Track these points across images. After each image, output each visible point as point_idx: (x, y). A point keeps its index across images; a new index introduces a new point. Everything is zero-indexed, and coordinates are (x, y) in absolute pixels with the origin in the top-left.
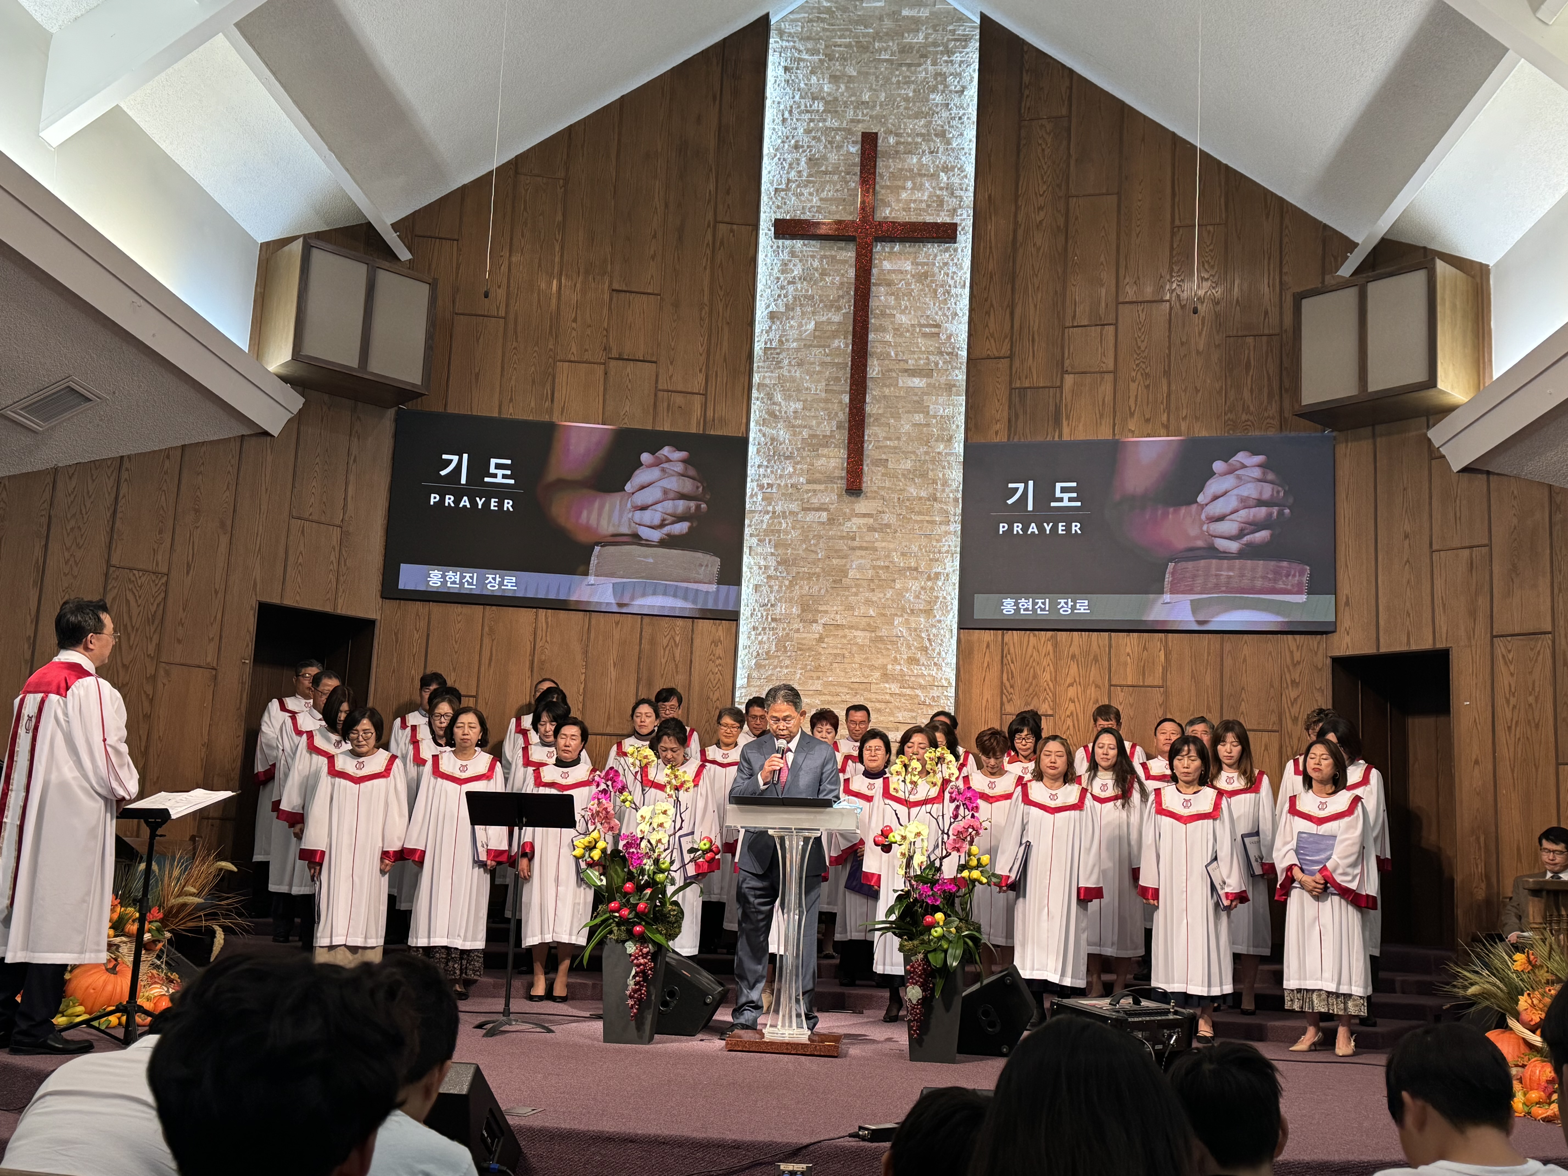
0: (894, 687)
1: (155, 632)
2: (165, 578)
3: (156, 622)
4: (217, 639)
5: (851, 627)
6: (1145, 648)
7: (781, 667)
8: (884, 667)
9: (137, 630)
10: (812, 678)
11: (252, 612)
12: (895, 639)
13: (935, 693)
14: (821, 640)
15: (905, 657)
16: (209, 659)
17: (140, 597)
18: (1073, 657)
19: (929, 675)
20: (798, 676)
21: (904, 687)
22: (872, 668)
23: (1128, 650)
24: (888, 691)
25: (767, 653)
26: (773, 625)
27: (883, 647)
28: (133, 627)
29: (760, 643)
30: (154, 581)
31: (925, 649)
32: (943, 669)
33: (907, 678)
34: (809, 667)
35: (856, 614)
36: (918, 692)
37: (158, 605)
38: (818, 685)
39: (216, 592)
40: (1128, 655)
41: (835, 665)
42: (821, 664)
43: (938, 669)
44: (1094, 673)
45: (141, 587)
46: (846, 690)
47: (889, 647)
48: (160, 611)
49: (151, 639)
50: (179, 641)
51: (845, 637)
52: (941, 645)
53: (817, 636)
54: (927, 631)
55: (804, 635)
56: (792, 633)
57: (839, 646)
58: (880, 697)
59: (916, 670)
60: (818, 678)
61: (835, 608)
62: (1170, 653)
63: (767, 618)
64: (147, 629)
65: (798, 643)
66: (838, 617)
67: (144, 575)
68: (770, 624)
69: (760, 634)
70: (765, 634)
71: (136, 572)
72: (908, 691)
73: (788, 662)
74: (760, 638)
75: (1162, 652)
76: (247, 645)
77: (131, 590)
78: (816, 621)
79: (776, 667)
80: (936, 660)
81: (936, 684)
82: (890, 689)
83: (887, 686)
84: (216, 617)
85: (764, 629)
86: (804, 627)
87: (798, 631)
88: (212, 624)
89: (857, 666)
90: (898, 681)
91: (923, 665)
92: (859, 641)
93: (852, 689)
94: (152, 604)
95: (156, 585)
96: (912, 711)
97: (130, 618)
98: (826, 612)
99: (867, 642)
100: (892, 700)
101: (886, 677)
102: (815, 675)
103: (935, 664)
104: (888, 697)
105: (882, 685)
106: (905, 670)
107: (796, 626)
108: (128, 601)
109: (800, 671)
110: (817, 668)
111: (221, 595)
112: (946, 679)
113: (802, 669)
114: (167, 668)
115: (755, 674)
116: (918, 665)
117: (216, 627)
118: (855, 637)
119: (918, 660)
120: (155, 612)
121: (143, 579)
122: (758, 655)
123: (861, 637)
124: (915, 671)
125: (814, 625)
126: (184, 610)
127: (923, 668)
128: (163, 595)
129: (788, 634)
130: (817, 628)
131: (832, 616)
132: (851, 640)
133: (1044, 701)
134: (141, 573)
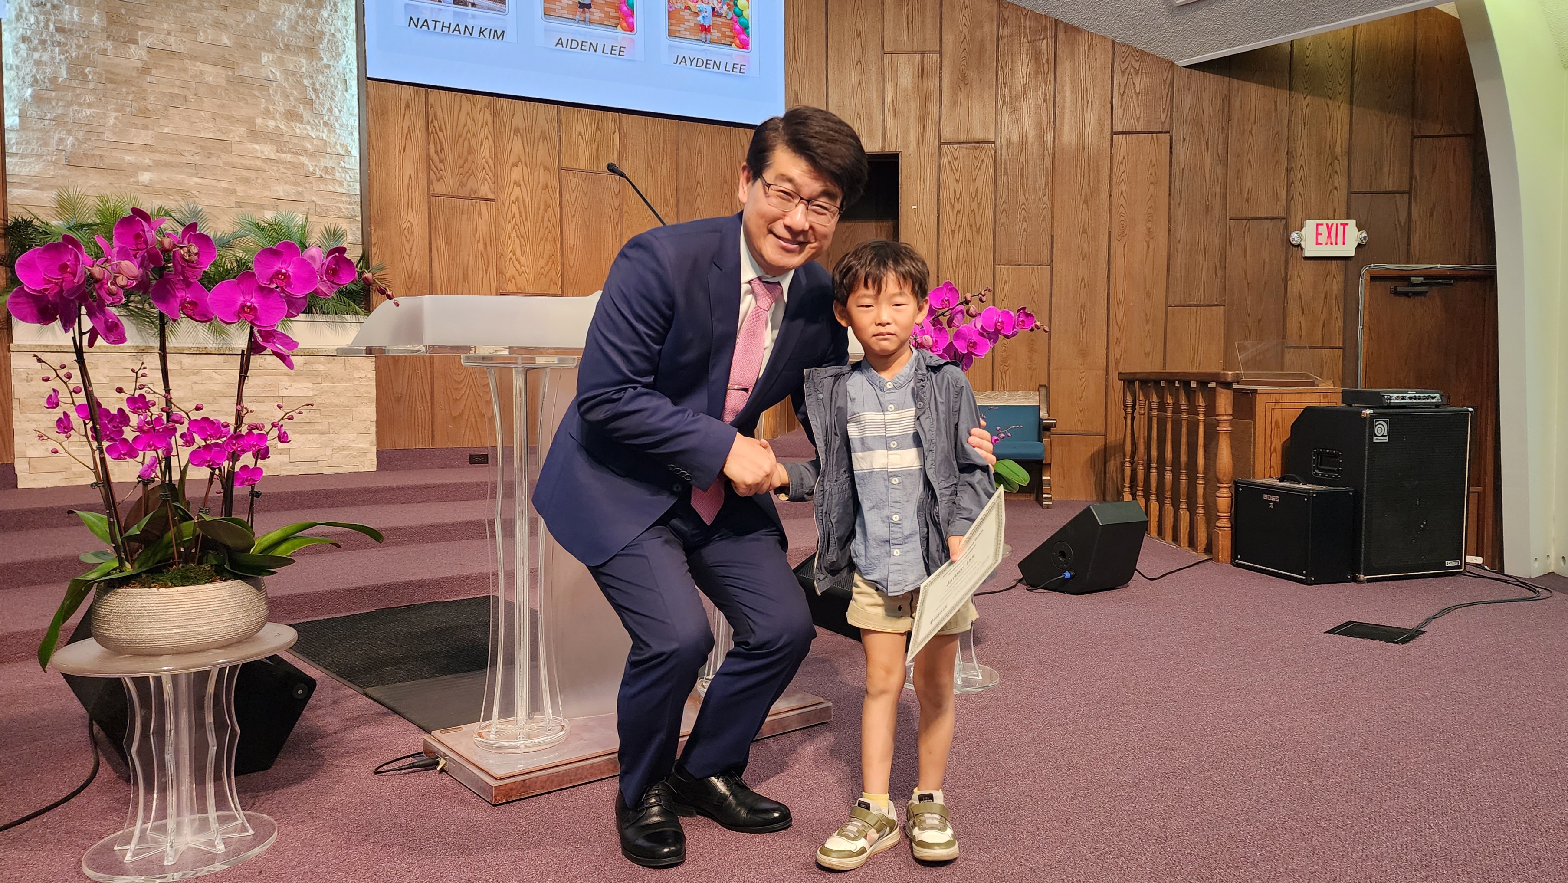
0: (268, 150)
5: (194, 58)
6: (598, 129)
7: (80, 105)
8: (251, 121)
10: (135, 125)
12: (264, 82)
13: (328, 162)
14: (145, 70)
15: (281, 109)
18: (517, 130)
19: (318, 138)
20: (112, 121)
21: (283, 152)
22: (233, 120)
23: (580, 128)
24: (259, 155)
25: (54, 80)
26: (58, 37)
27: (246, 91)
29: (38, 63)
31: (310, 103)
32: (338, 131)
33: (286, 139)
34: (128, 109)
35: (202, 39)
36: (304, 159)
38: (145, 137)
40: (580, 134)
41: (172, 111)
42: (149, 107)
43: (329, 131)
44: (542, 153)
46: (193, 148)
47: (256, 93)
51: (185, 70)
52: (332, 99)
53: (139, 64)
54: (312, 77)
55: (117, 61)
56: (95, 56)
57: (178, 83)
58: (247, 163)
59: (299, 129)
60: (146, 127)
61: (165, 26)
62: (625, 136)
63: (47, 26)
65: (106, 71)
66: (172, 40)
68: (52, 35)
69: (35, 49)
70: (45, 49)
72: (288, 157)
73: (89, 98)
74: (36, 55)
75: (617, 134)
78: (135, 42)
79: (69, 104)
80: (326, 118)
81: (329, 151)
82: (262, 152)
83: (257, 147)
85: (43, 42)
86: (115, 48)
87: (104, 52)
89: (208, 115)
90: (272, 141)
91: (308, 123)
92: (210, 79)
93: (202, 147)
96: (298, 184)
98: (150, 29)
99: (224, 83)
100: (266, 167)
101: (255, 135)
102: (140, 121)
103: (325, 124)
104: (259, 163)
105: (250, 146)
106: (283, 127)
107: (101, 44)
109: (114, 114)
110: (144, 112)
112: (342, 146)
113: (116, 111)
115: (33, 112)
116: (302, 122)
118: (201, 72)
119: (302, 117)
122: (36, 81)
123: (213, 74)
124: (298, 131)
125: (133, 47)
127: (308, 127)
129: (86, 56)
130: (137, 54)
131: (162, 37)
132: (196, 76)
133: (483, 182)
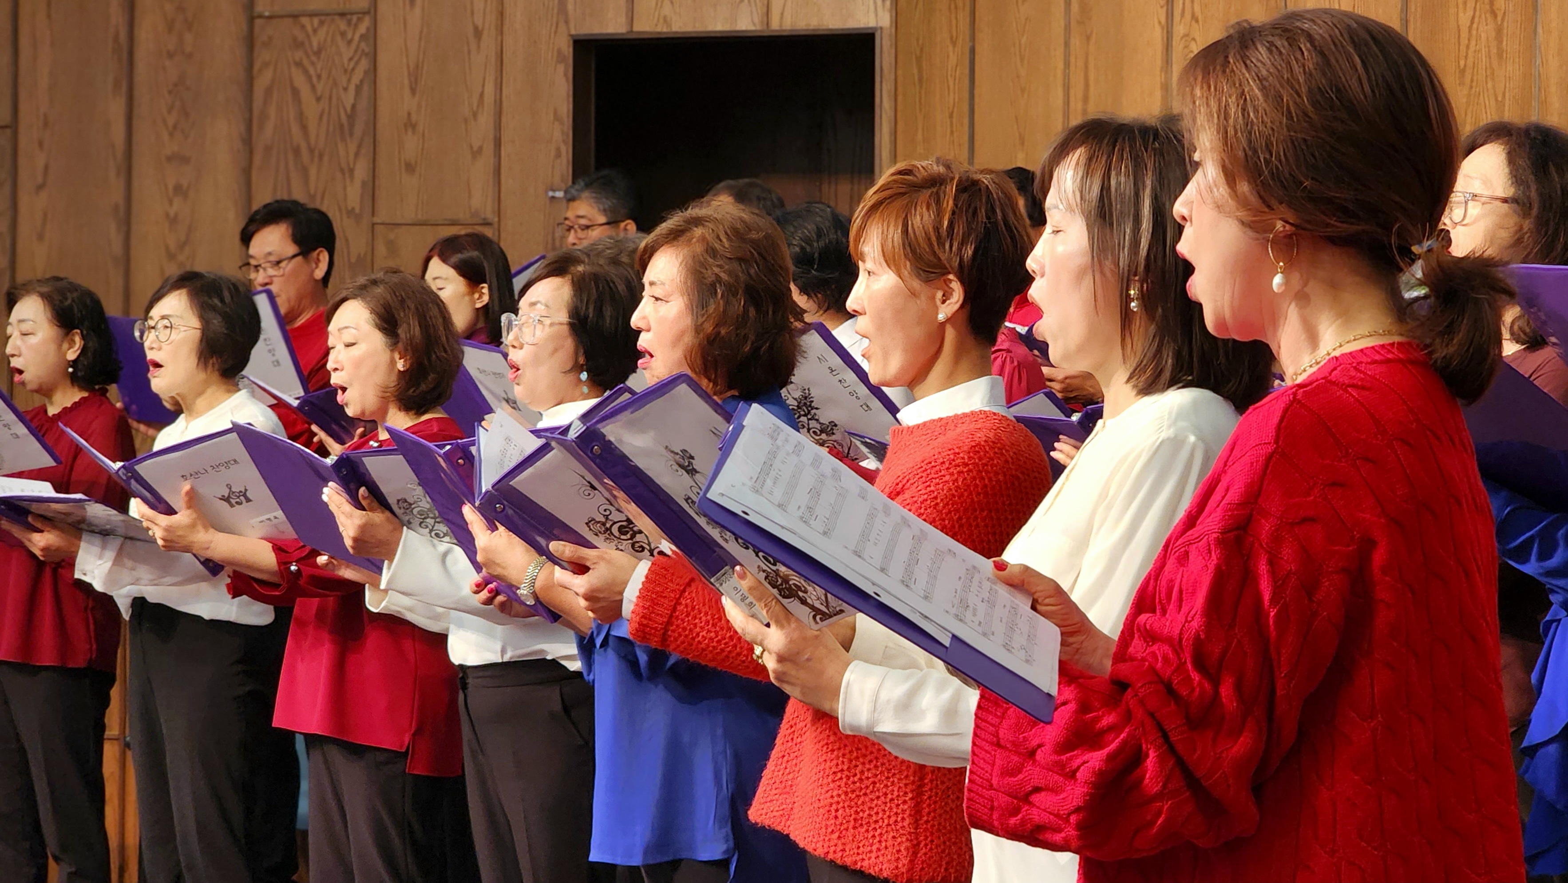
1: (357, 155)
2: (366, 23)
3: (358, 129)
4: (489, 149)
9: (321, 157)
11: (561, 68)
16: (477, 201)
17: (319, 77)
28: (311, 151)
30: (343, 34)
37: (358, 89)
39: (478, 33)
45: (318, 53)
48: (363, 104)
49: (352, 171)
50: (410, 168)
64: (342, 152)
67: (322, 23)
71: (305, 20)
76: (558, 155)
77: (299, 64)
84: (482, 95)
88: (475, 115)
94: (345, 89)
95: (350, 42)
97: (304, 128)
108: (296, 92)
111: (489, 41)
114: (392, 236)
117: (485, 119)
120: (354, 106)
121: (322, 32)
126: (413, 91)
128: (364, 64)
134: (316, 21)
